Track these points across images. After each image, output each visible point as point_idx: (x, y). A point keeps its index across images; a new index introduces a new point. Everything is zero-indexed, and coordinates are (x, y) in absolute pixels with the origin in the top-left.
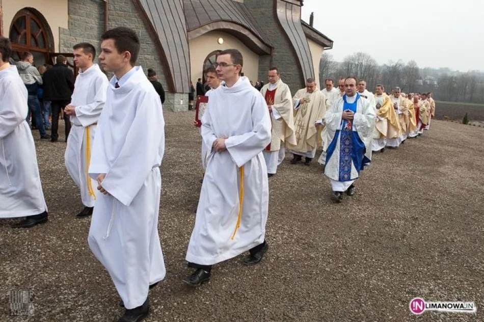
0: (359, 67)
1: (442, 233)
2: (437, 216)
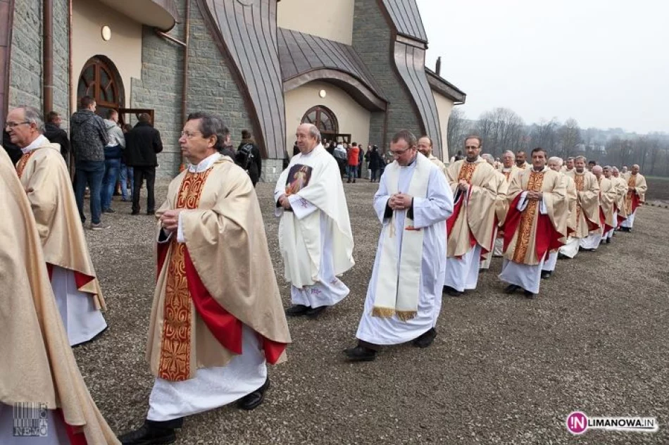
0: (499, 127)
1: (595, 325)
2: (590, 308)
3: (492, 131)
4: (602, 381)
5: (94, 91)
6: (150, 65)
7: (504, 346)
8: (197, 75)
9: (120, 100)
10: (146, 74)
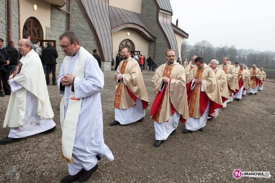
0: (203, 48)
1: (239, 130)
2: (238, 123)
3: (200, 50)
4: (241, 153)
5: (30, 32)
6: (54, 21)
7: (201, 139)
8: (75, 26)
9: (41, 36)
10: (52, 25)
